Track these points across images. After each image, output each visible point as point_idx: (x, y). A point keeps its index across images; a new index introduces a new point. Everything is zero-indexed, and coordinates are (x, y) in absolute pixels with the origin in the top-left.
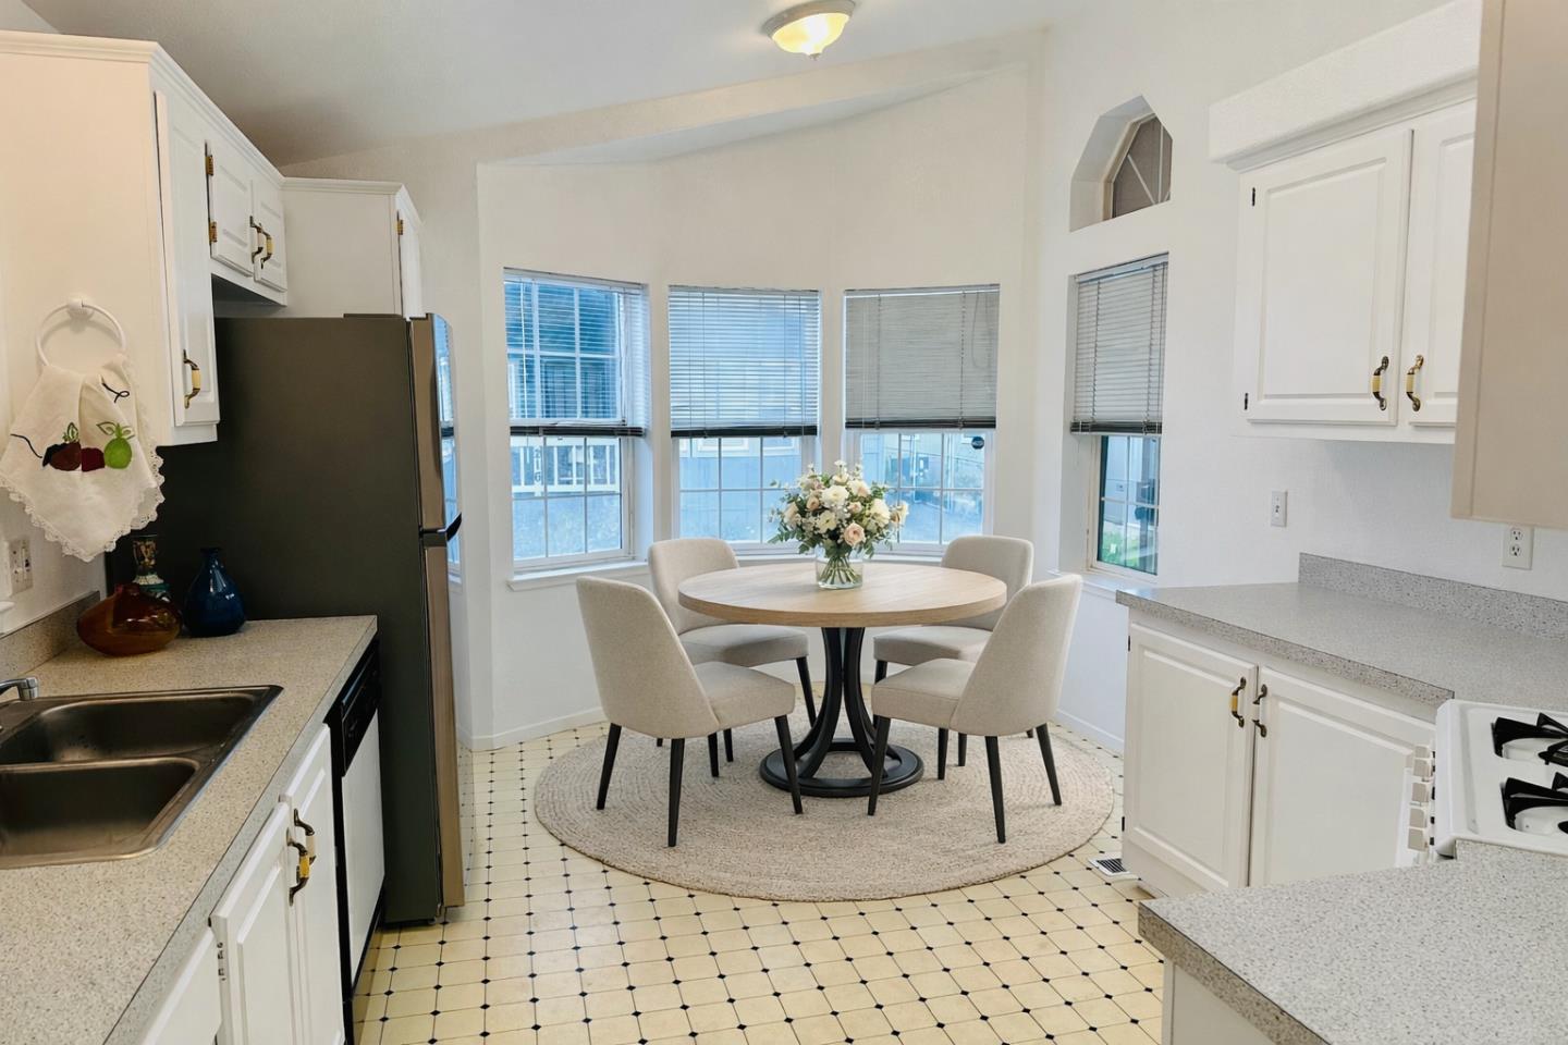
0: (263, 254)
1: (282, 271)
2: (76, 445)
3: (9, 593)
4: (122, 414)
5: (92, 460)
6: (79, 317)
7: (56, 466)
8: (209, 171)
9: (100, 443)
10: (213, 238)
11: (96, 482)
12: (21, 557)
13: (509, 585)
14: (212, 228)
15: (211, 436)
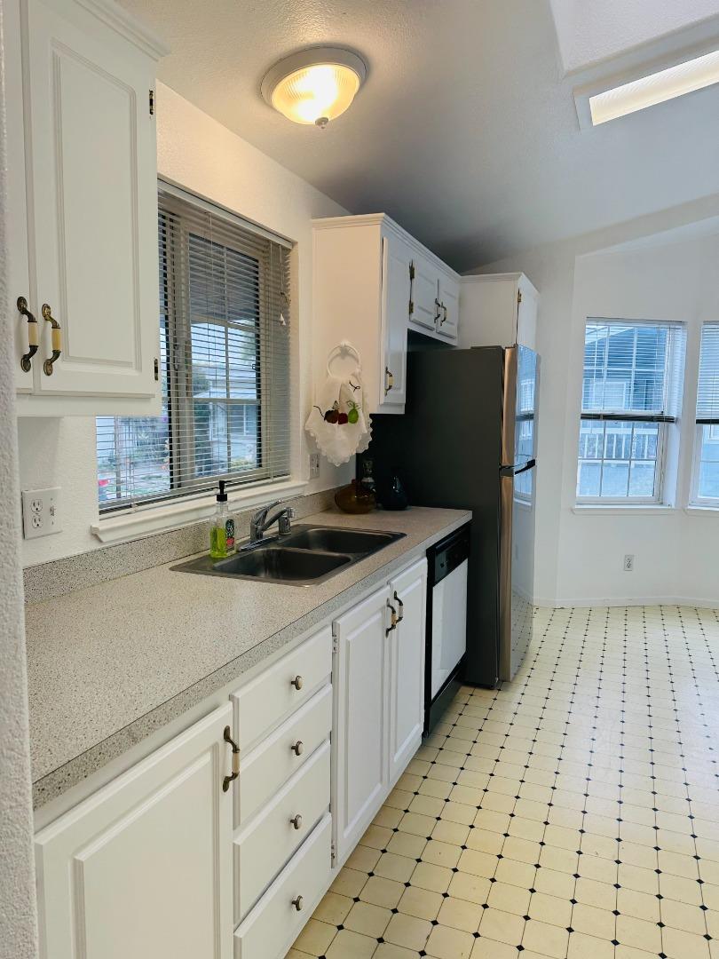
0: (442, 318)
1: (455, 327)
2: (336, 411)
3: (308, 478)
4: (356, 397)
5: (343, 419)
6: (345, 352)
7: (329, 421)
8: (412, 277)
9: (347, 411)
10: (411, 311)
11: (344, 429)
12: (315, 462)
13: (572, 510)
14: (411, 305)
15: (401, 411)
